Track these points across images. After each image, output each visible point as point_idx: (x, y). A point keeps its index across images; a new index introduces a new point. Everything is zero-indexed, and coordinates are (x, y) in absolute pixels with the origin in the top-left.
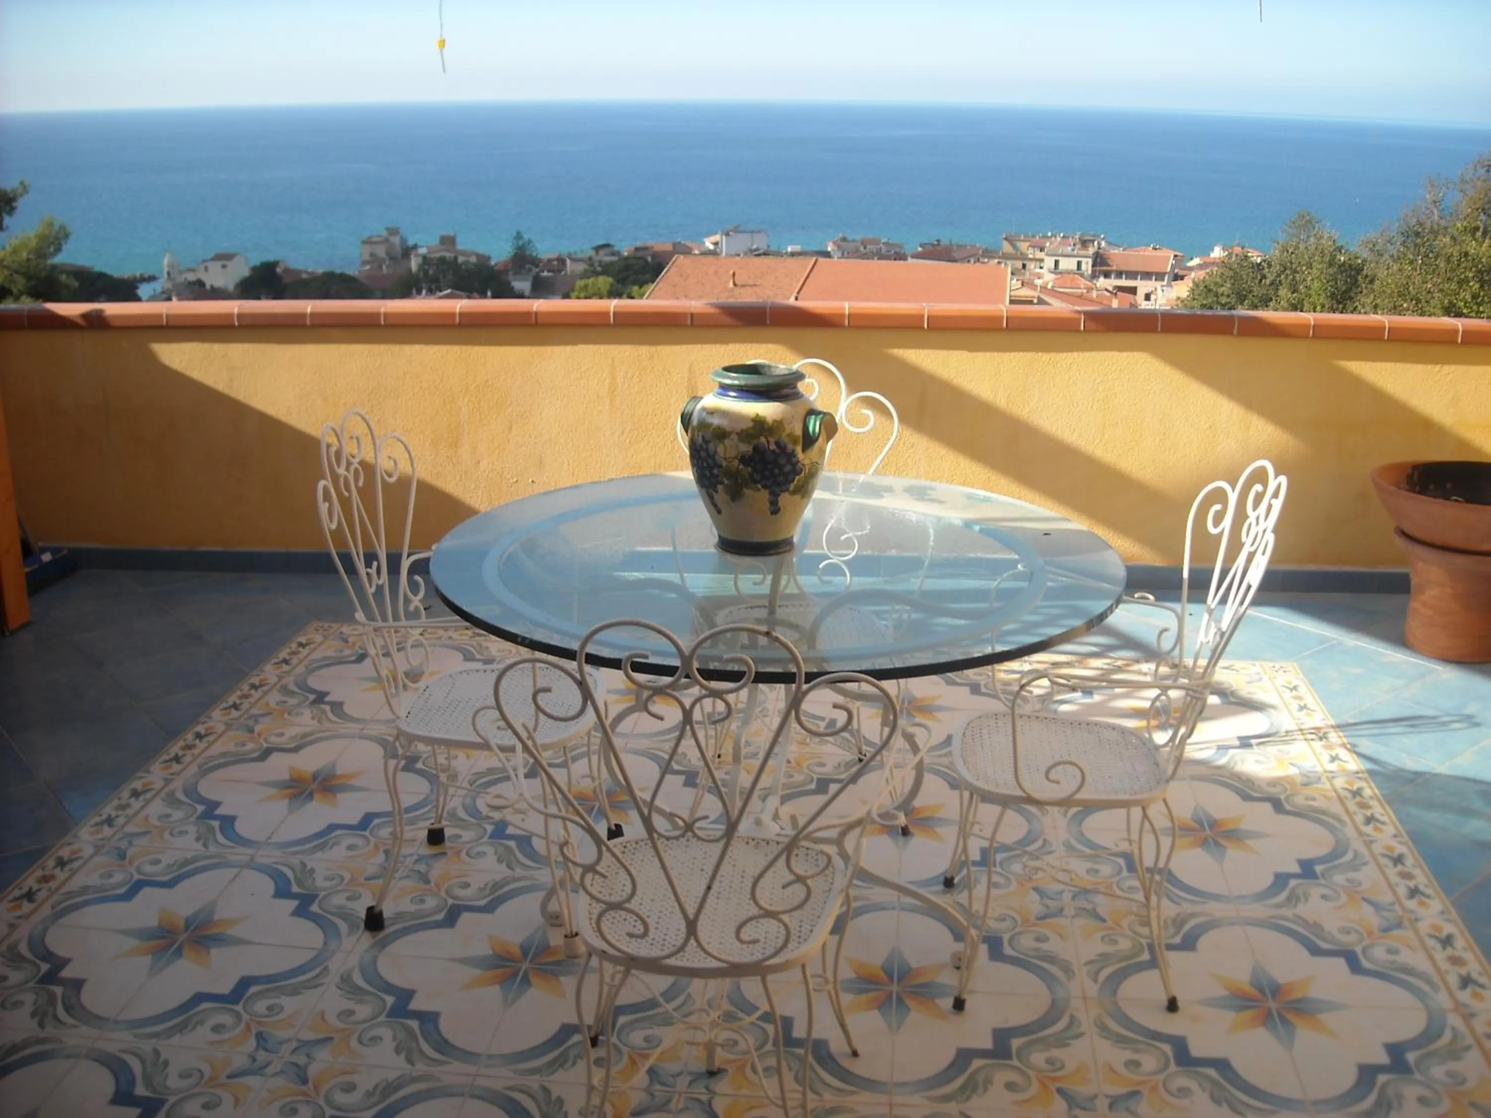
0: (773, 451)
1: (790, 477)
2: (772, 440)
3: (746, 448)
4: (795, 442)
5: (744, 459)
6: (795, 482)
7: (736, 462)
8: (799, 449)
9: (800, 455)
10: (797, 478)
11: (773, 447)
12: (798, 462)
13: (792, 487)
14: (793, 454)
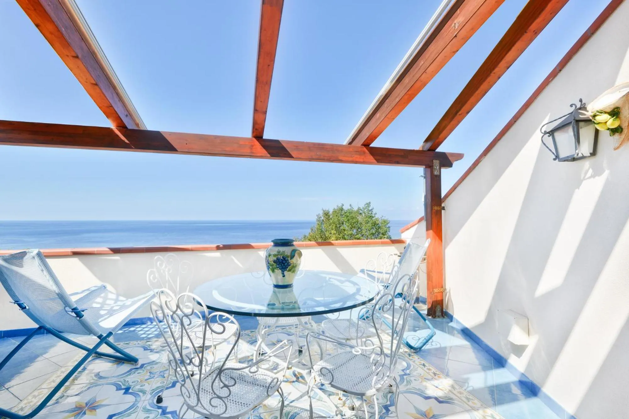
0: (282, 259)
1: (287, 266)
2: (281, 256)
3: (275, 258)
4: (288, 257)
5: (274, 262)
6: (289, 268)
7: (273, 262)
8: (289, 259)
9: (290, 261)
10: (289, 267)
11: (282, 258)
12: (289, 262)
13: (288, 269)
14: (288, 260)
